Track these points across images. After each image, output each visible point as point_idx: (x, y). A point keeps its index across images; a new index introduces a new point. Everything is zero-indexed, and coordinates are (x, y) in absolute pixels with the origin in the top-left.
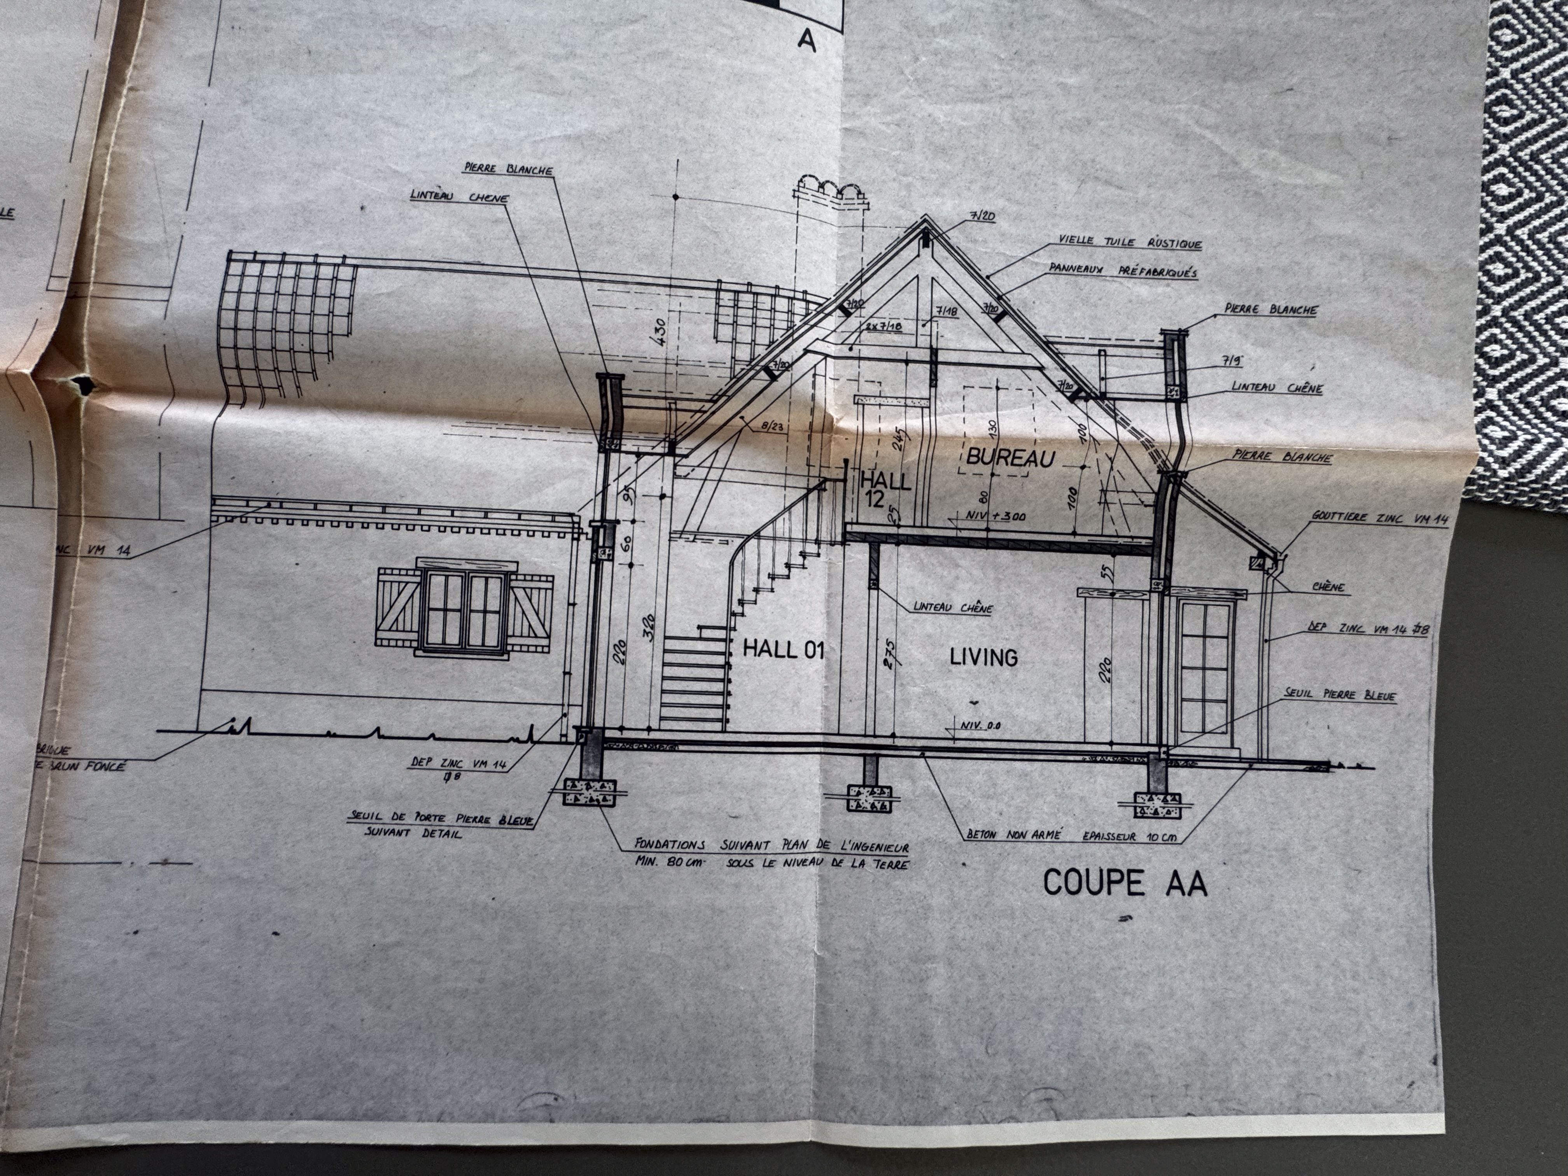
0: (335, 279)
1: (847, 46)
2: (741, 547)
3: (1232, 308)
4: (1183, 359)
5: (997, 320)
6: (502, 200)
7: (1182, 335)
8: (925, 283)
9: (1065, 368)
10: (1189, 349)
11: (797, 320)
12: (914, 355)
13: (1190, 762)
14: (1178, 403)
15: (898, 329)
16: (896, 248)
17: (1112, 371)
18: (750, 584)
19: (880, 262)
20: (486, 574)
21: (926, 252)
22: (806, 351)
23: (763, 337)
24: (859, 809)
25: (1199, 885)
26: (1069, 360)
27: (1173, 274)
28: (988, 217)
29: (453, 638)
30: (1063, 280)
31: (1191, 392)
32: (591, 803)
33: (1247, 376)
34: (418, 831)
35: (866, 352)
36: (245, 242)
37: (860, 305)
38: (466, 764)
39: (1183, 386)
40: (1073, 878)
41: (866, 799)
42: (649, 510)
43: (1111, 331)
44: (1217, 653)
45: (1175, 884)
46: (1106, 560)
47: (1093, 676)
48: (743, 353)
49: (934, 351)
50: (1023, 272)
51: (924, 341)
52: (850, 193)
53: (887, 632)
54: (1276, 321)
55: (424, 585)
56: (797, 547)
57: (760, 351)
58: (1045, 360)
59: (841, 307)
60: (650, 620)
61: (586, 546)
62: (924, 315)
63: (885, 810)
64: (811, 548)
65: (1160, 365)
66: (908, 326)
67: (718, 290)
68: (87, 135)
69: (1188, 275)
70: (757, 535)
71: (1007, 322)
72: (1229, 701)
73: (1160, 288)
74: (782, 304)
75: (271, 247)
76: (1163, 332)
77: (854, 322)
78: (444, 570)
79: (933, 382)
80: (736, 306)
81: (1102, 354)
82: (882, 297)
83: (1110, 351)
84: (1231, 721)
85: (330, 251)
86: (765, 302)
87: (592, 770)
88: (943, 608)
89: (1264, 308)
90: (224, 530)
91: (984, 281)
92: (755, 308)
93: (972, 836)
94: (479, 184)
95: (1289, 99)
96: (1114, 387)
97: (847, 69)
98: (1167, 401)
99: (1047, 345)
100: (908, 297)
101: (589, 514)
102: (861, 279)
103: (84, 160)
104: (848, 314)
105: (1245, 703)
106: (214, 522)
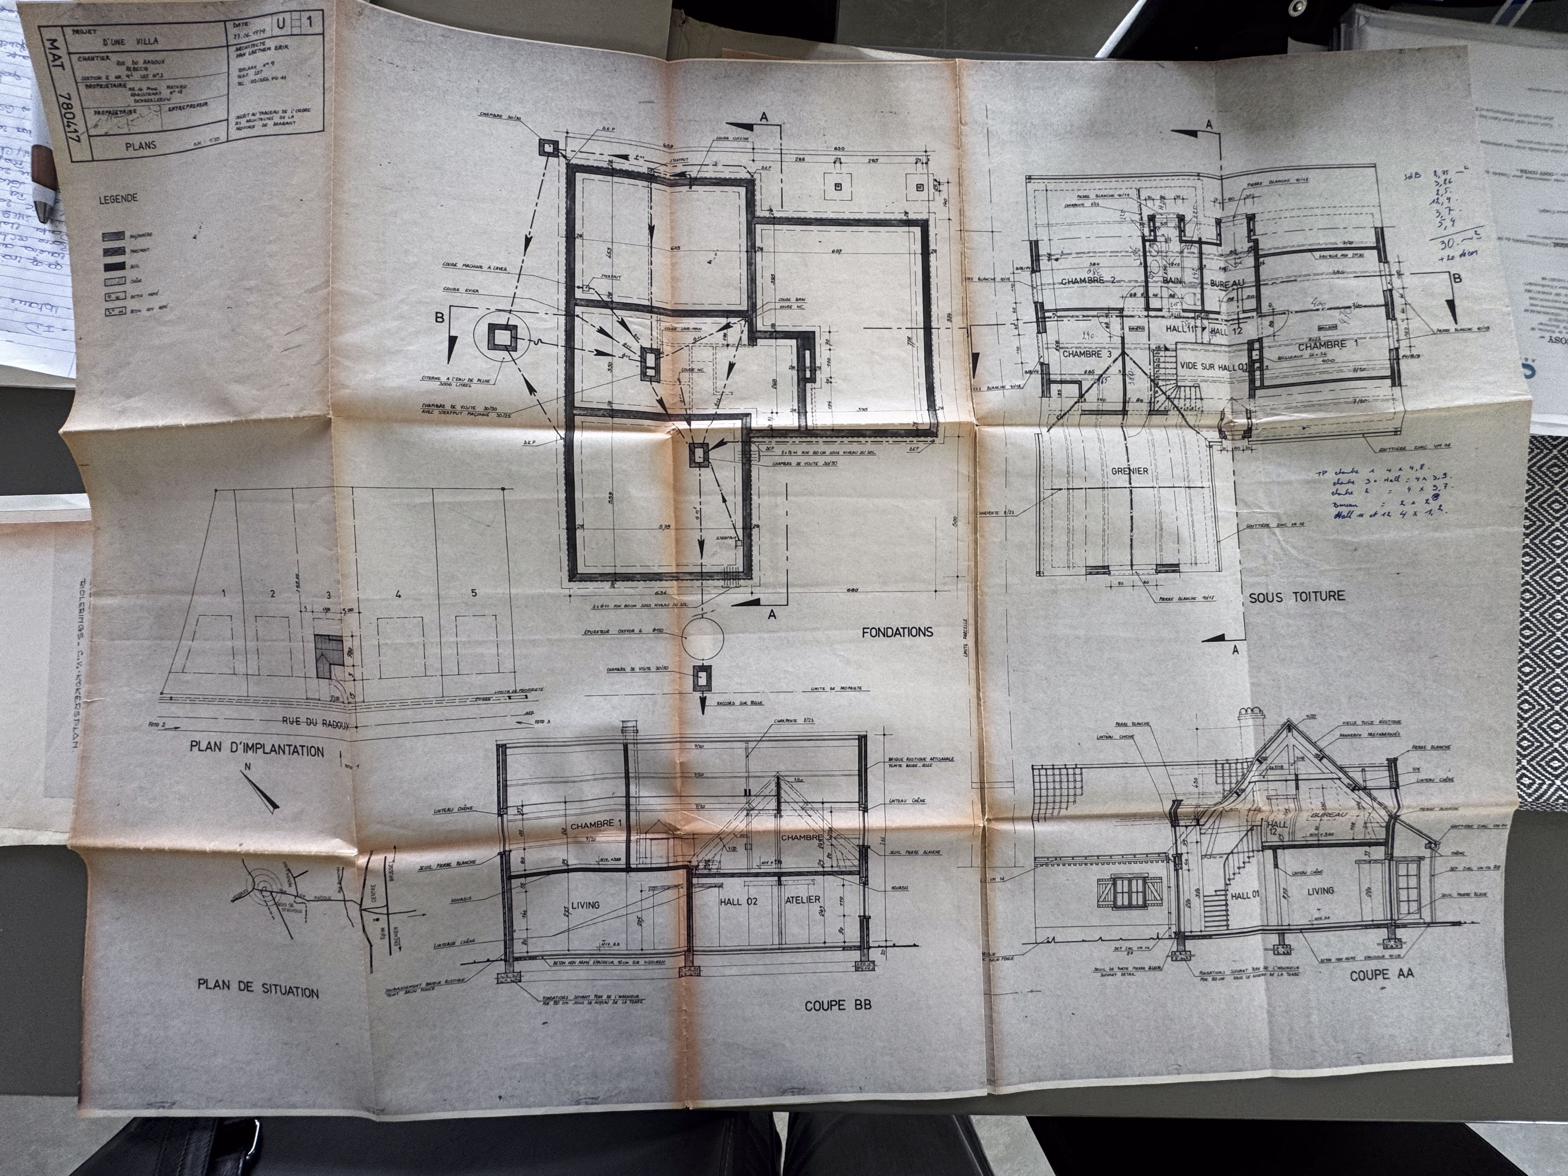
0: (1074, 774)
1: (1248, 646)
2: (1227, 858)
3: (1416, 748)
4: (1396, 770)
5: (1320, 760)
6: (1132, 737)
7: (1396, 760)
8: (1291, 748)
9: (1349, 777)
10: (1398, 766)
11: (1245, 771)
12: (1289, 778)
13: (1404, 926)
14: (1395, 789)
15: (1282, 768)
16: (1278, 734)
17: (1368, 777)
18: (1231, 873)
19: (1272, 740)
20: (1137, 878)
21: (1290, 734)
22: (1250, 783)
23: (1234, 780)
24: (1279, 954)
25: (1410, 973)
26: (1351, 774)
27: (1390, 735)
28: (1313, 717)
29: (1126, 903)
30: (1347, 741)
31: (1401, 784)
32: (1182, 960)
33: (1422, 776)
34: (1119, 974)
35: (1270, 778)
36: (1038, 762)
37: (1266, 759)
38: (1135, 948)
39: (1397, 782)
40: (1362, 974)
41: (1281, 950)
42: (1192, 847)
43: (1367, 761)
44: (1413, 882)
45: (1401, 973)
46: (1367, 848)
47: (1364, 894)
48: (1227, 787)
49: (1296, 775)
50: (1329, 739)
51: (1292, 772)
52: (1256, 711)
53: (1283, 885)
54: (1433, 752)
55: (1115, 884)
56: (1246, 855)
57: (1233, 786)
58: (1341, 775)
59: (1258, 760)
60: (1198, 890)
61: (1172, 864)
62: (1292, 761)
63: (1289, 954)
64: (1251, 854)
65: (1387, 774)
66: (1286, 766)
67: (1216, 764)
68: (975, 725)
69: (1396, 735)
70: (1232, 853)
71: (1325, 761)
72: (1419, 901)
73: (1385, 740)
74: (1239, 766)
75: (1048, 763)
76: (1388, 760)
77: (1264, 766)
78: (1122, 879)
79: (1297, 788)
80: (1223, 769)
81: (1363, 770)
82: (1275, 755)
83: (1367, 769)
84: (1420, 909)
85: (1070, 763)
86: (1233, 766)
87: (1182, 948)
88: (1303, 873)
89: (1429, 747)
90: (1039, 869)
91: (1314, 744)
92: (1230, 769)
93: (1322, 961)
94: (1122, 731)
95: (1436, 660)
96: (1369, 784)
97: (1250, 656)
98: (1391, 788)
99: (1341, 769)
100: (1284, 754)
101: (1172, 852)
102: (1265, 748)
103: (975, 735)
104: (1261, 763)
105: (1426, 900)
106: (1036, 866)
